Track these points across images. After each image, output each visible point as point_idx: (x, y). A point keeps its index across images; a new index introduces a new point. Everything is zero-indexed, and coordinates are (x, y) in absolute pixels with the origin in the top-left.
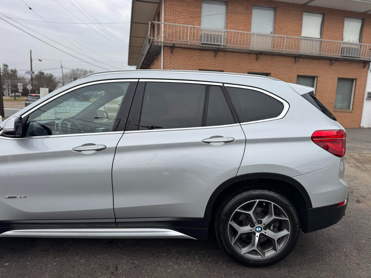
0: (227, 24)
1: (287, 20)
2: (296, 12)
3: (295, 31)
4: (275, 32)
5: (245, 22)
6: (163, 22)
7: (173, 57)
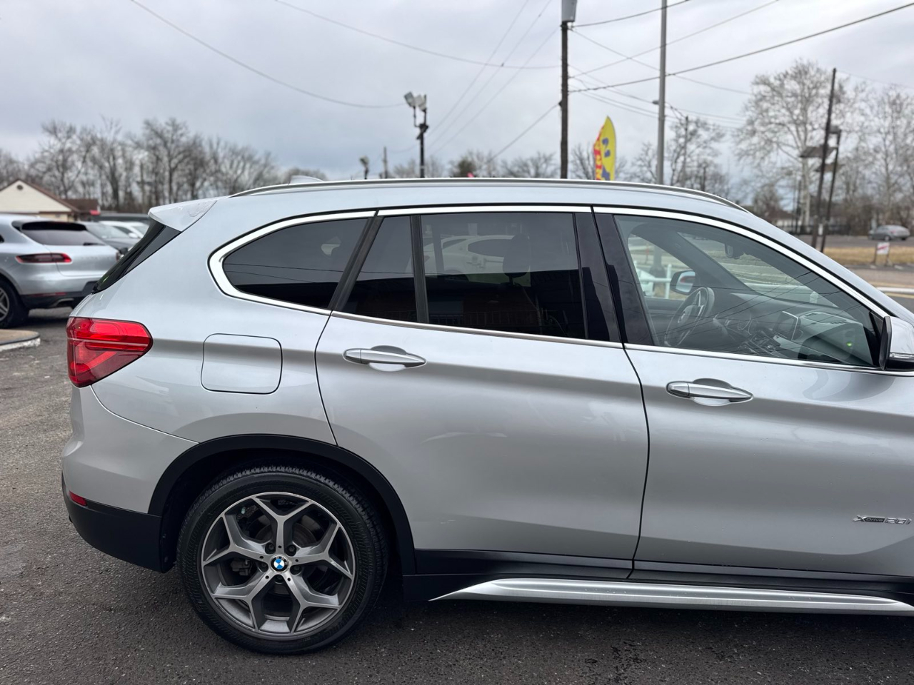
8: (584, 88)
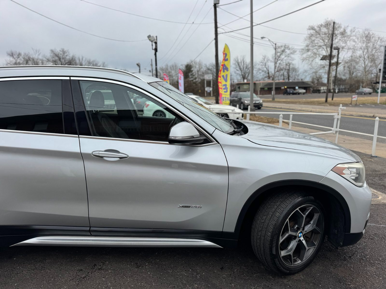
8: (224, 32)
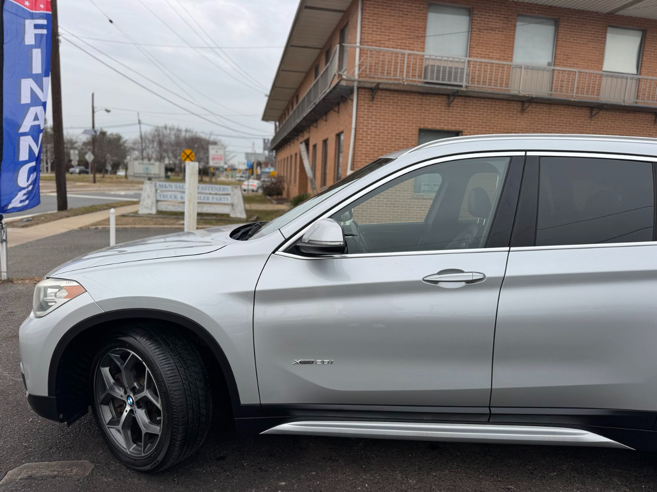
0: (470, 47)
1: (578, 41)
2: (594, 27)
3: (592, 61)
4: (556, 63)
5: (504, 46)
6: (358, 44)
7: (373, 107)
